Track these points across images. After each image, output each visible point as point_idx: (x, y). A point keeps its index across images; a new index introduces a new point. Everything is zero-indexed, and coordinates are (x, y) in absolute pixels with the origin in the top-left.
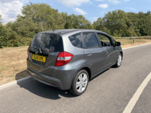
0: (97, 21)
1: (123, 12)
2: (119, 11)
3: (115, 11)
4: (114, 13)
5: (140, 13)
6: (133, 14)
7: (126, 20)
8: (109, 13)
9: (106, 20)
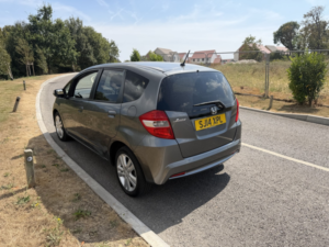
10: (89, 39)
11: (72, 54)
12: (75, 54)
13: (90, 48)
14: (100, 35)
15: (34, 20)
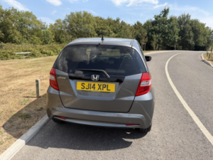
0: (55, 24)
1: (90, 15)
2: (85, 14)
3: (80, 13)
4: (78, 15)
5: (109, 20)
6: (101, 19)
7: (95, 26)
8: (72, 14)
9: (68, 24)
10: (193, 28)
11: (175, 38)
12: (177, 38)
13: (192, 34)
14: (203, 25)
15: (156, 18)
